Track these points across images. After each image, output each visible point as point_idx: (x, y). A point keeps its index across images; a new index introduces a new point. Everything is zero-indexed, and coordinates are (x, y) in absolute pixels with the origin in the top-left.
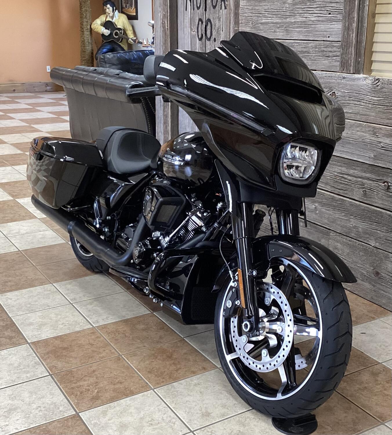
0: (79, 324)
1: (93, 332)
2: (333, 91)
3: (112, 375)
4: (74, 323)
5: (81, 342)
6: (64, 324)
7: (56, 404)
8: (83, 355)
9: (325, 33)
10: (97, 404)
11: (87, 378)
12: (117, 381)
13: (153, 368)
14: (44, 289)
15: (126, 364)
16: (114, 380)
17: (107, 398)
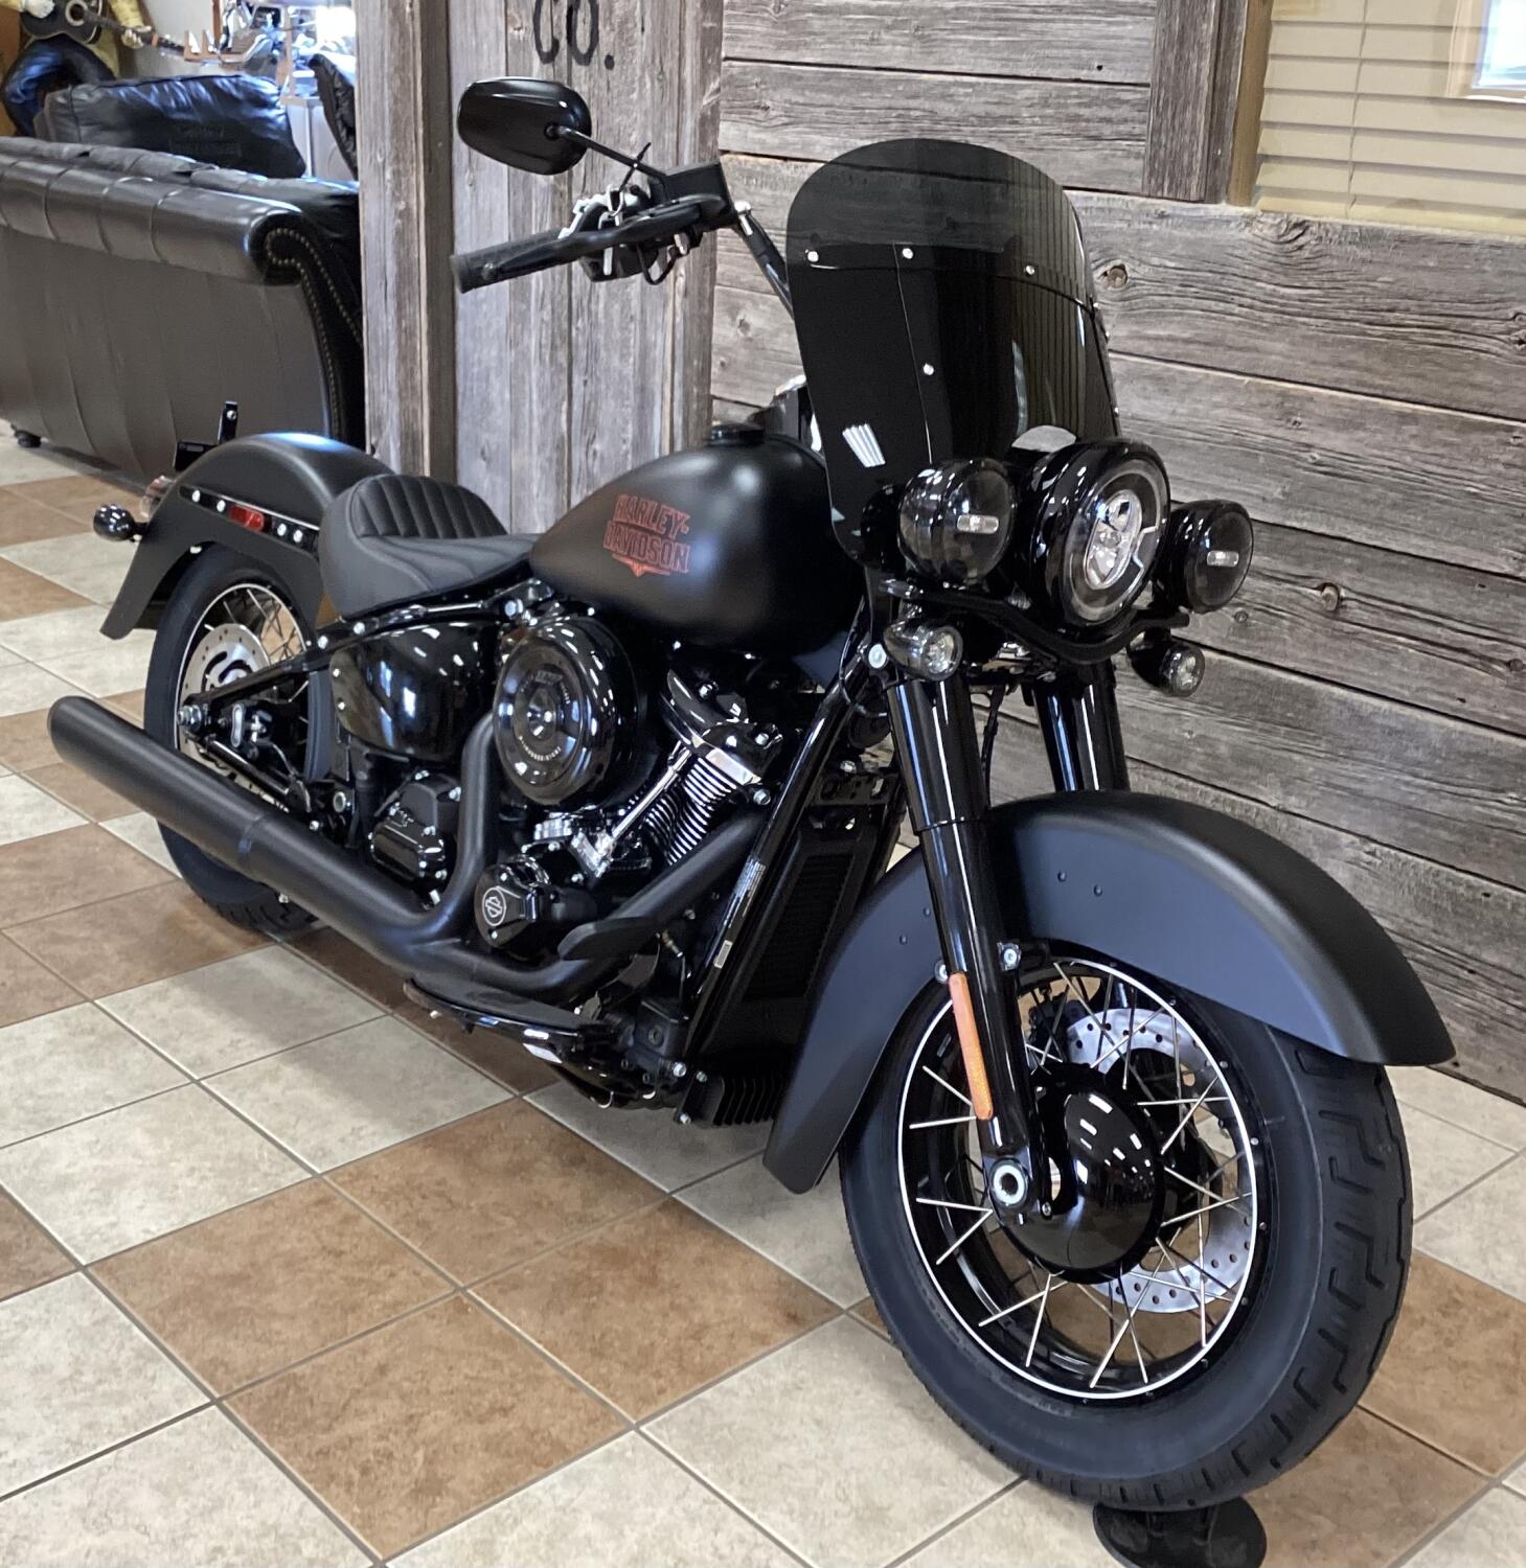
0: (256, 1169)
1: (321, 1196)
2: (1118, 262)
3: (457, 1380)
4: (232, 1165)
5: (288, 1246)
6: (196, 1174)
7: (281, 1531)
8: (316, 1303)
9: (1084, 53)
10: (442, 1515)
11: (366, 1404)
12: (486, 1404)
13: (603, 1335)
14: (66, 1025)
15: (497, 1328)
16: (475, 1400)
17: (472, 1481)
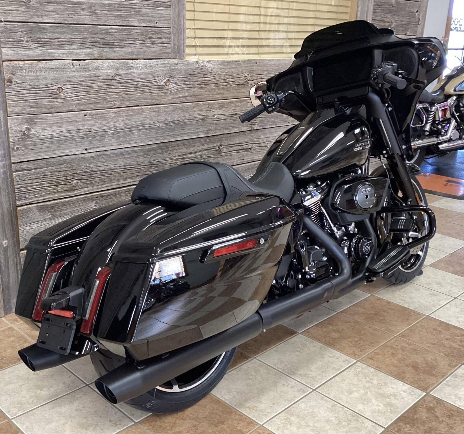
2: (168, 79)
9: (152, 18)
